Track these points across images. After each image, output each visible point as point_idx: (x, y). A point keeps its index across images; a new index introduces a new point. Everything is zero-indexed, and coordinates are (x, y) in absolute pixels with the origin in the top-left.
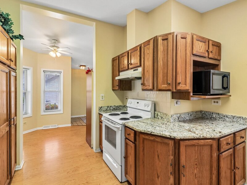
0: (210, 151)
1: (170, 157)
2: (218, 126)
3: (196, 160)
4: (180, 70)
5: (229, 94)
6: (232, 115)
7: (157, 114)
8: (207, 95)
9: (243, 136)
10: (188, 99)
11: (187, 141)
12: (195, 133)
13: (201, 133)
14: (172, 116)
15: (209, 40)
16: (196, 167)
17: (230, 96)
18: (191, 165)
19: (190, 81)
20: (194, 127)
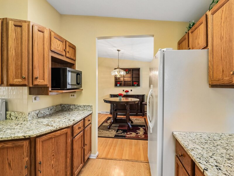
0: (65, 138)
1: (25, 159)
2: (73, 115)
3: (53, 152)
4: (37, 65)
5: (81, 88)
6: (83, 104)
7: (10, 114)
8: (64, 90)
9: (90, 119)
10: (47, 94)
11: (44, 136)
12: (52, 126)
13: (58, 124)
14: (29, 114)
15: (66, 41)
16: (53, 158)
17: (82, 90)
18: (48, 158)
19: (49, 77)
20: (52, 121)
